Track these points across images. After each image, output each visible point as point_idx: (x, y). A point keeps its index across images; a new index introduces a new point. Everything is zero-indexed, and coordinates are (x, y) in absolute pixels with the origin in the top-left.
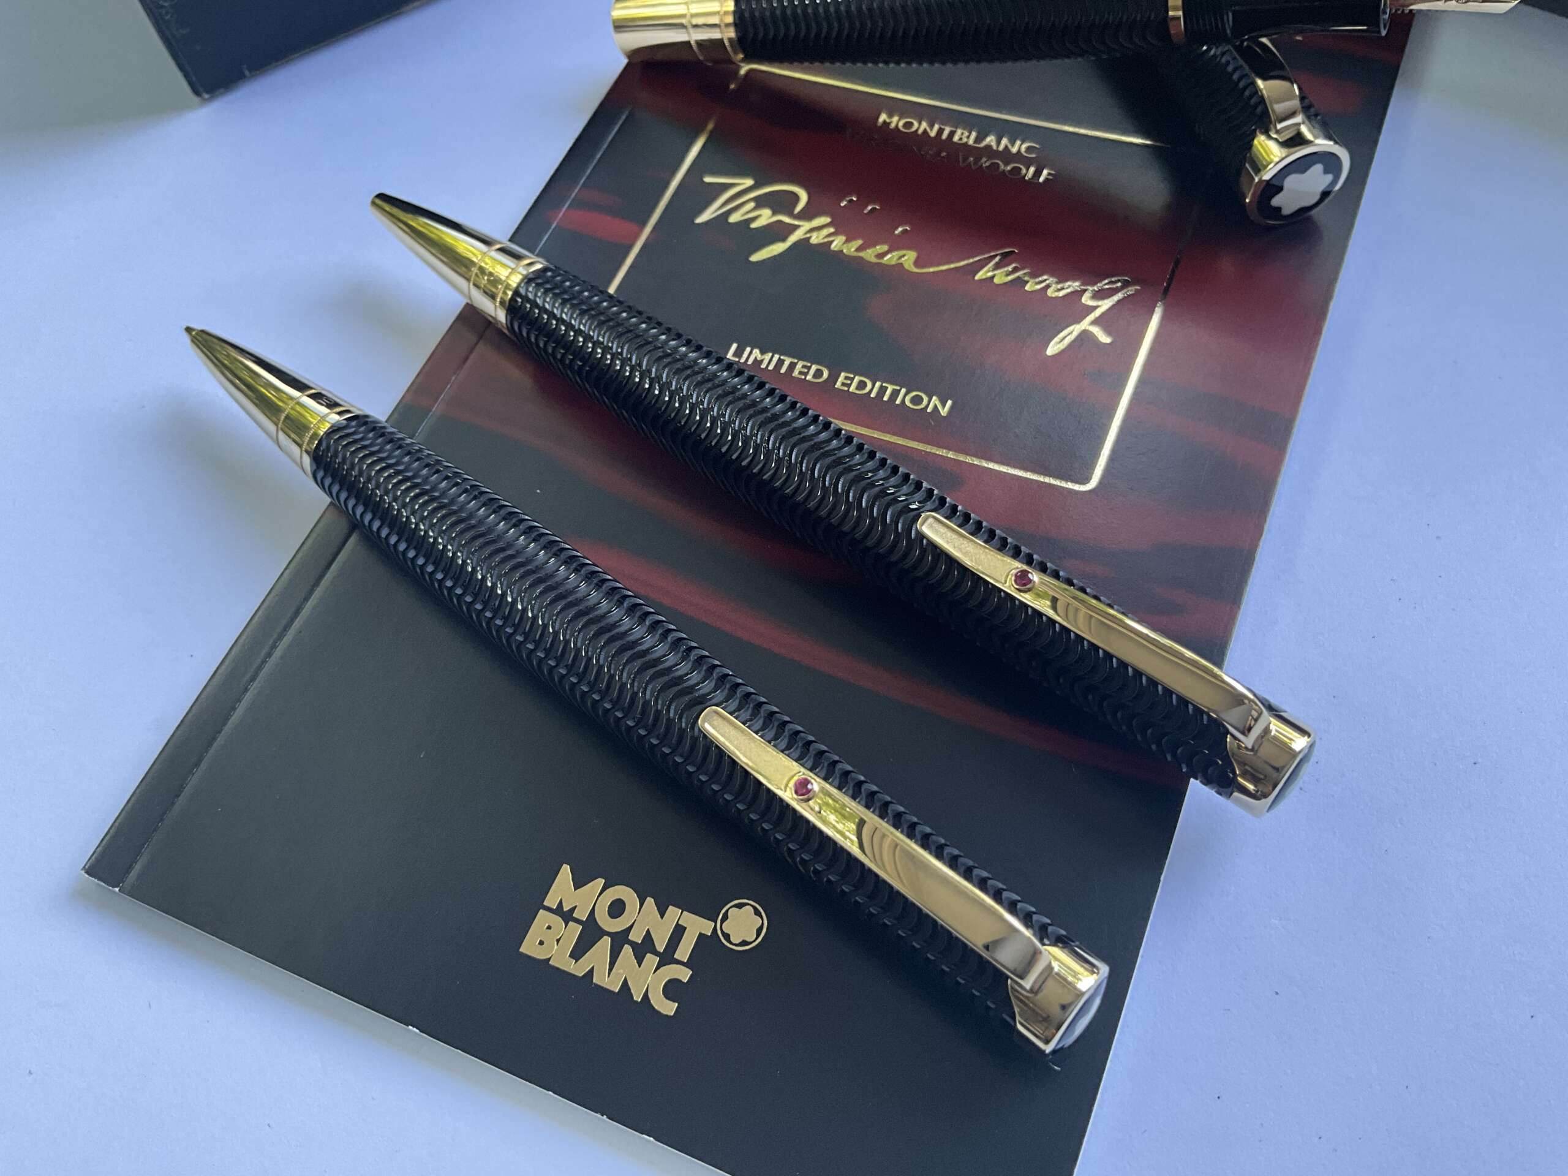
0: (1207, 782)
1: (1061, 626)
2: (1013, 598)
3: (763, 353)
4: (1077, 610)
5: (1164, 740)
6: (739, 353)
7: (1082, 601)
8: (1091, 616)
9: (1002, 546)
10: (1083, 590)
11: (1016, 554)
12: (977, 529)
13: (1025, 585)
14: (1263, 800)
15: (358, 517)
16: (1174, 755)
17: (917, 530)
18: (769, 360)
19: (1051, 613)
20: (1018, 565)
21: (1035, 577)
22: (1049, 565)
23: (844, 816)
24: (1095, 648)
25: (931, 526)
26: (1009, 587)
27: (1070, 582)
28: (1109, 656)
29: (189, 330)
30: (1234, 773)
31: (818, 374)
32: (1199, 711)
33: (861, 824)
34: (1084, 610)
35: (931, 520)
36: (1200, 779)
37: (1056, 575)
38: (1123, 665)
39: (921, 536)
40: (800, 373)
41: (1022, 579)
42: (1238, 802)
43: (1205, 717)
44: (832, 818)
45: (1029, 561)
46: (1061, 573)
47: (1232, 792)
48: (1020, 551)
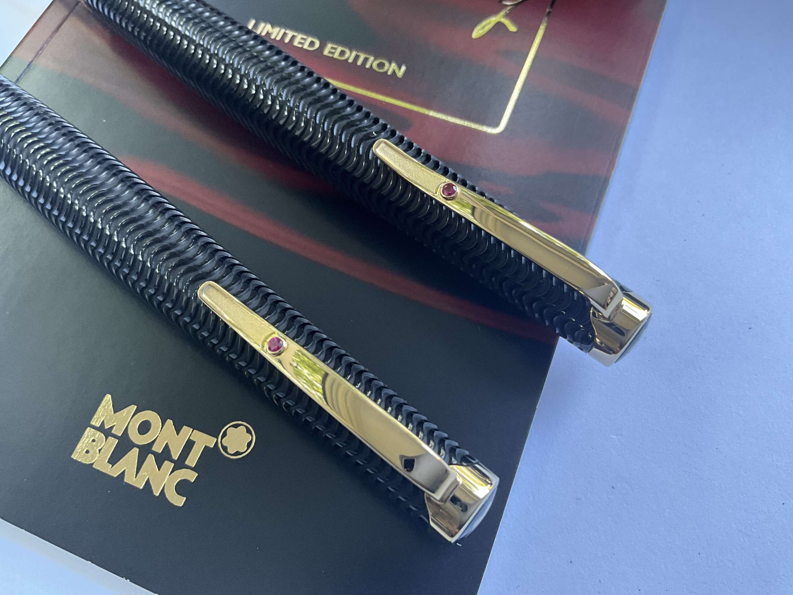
0: (573, 340)
1: (476, 226)
2: (441, 205)
3: (273, 27)
4: (488, 215)
5: (545, 311)
6: (256, 26)
7: (492, 209)
8: (497, 219)
9: (436, 167)
10: (492, 200)
11: (445, 172)
12: (417, 154)
13: (450, 194)
14: (613, 355)
16: (551, 321)
17: (374, 154)
18: (276, 33)
19: (471, 218)
20: (446, 180)
21: (458, 189)
22: (468, 182)
23: (314, 370)
24: (499, 242)
25: (382, 150)
26: (439, 197)
27: (482, 194)
28: (508, 248)
30: (593, 334)
31: (312, 44)
32: (571, 290)
33: (326, 375)
34: (492, 215)
35: (383, 145)
36: (568, 339)
37: (473, 189)
38: (519, 255)
39: (376, 158)
40: (300, 43)
41: (449, 190)
42: (596, 356)
43: (575, 294)
44: (306, 372)
45: (454, 177)
46: (477, 188)
47: (592, 348)
48: (448, 171)
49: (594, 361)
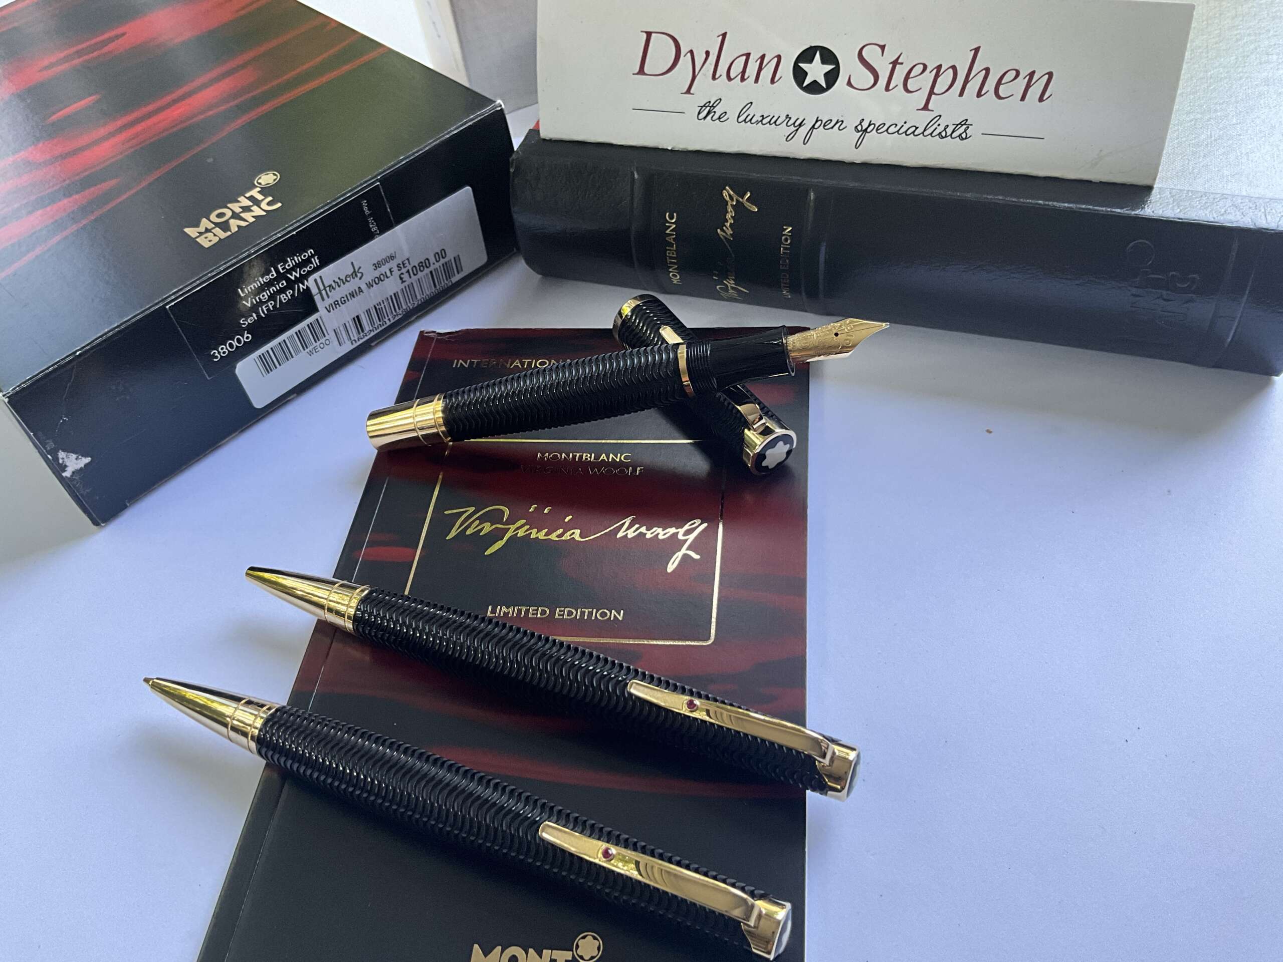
0: (814, 790)
1: (717, 725)
2: (689, 717)
4: (721, 714)
5: (786, 773)
7: (724, 709)
8: (731, 716)
9: (675, 689)
10: (723, 702)
11: (683, 691)
12: (659, 683)
13: (693, 708)
14: (843, 791)
15: (289, 767)
16: (794, 780)
17: (628, 692)
19: (707, 718)
20: (687, 698)
21: (697, 702)
22: (702, 692)
24: (738, 732)
25: (635, 688)
26: (685, 711)
27: (716, 700)
28: (746, 735)
29: (147, 680)
30: (825, 781)
33: (637, 863)
34: (725, 713)
35: (634, 684)
37: (707, 698)
38: (755, 738)
40: (532, 614)
41: (691, 705)
42: (832, 796)
43: (802, 755)
45: (691, 693)
46: (710, 696)
47: (827, 792)
48: (701, 695)
49: (833, 800)
